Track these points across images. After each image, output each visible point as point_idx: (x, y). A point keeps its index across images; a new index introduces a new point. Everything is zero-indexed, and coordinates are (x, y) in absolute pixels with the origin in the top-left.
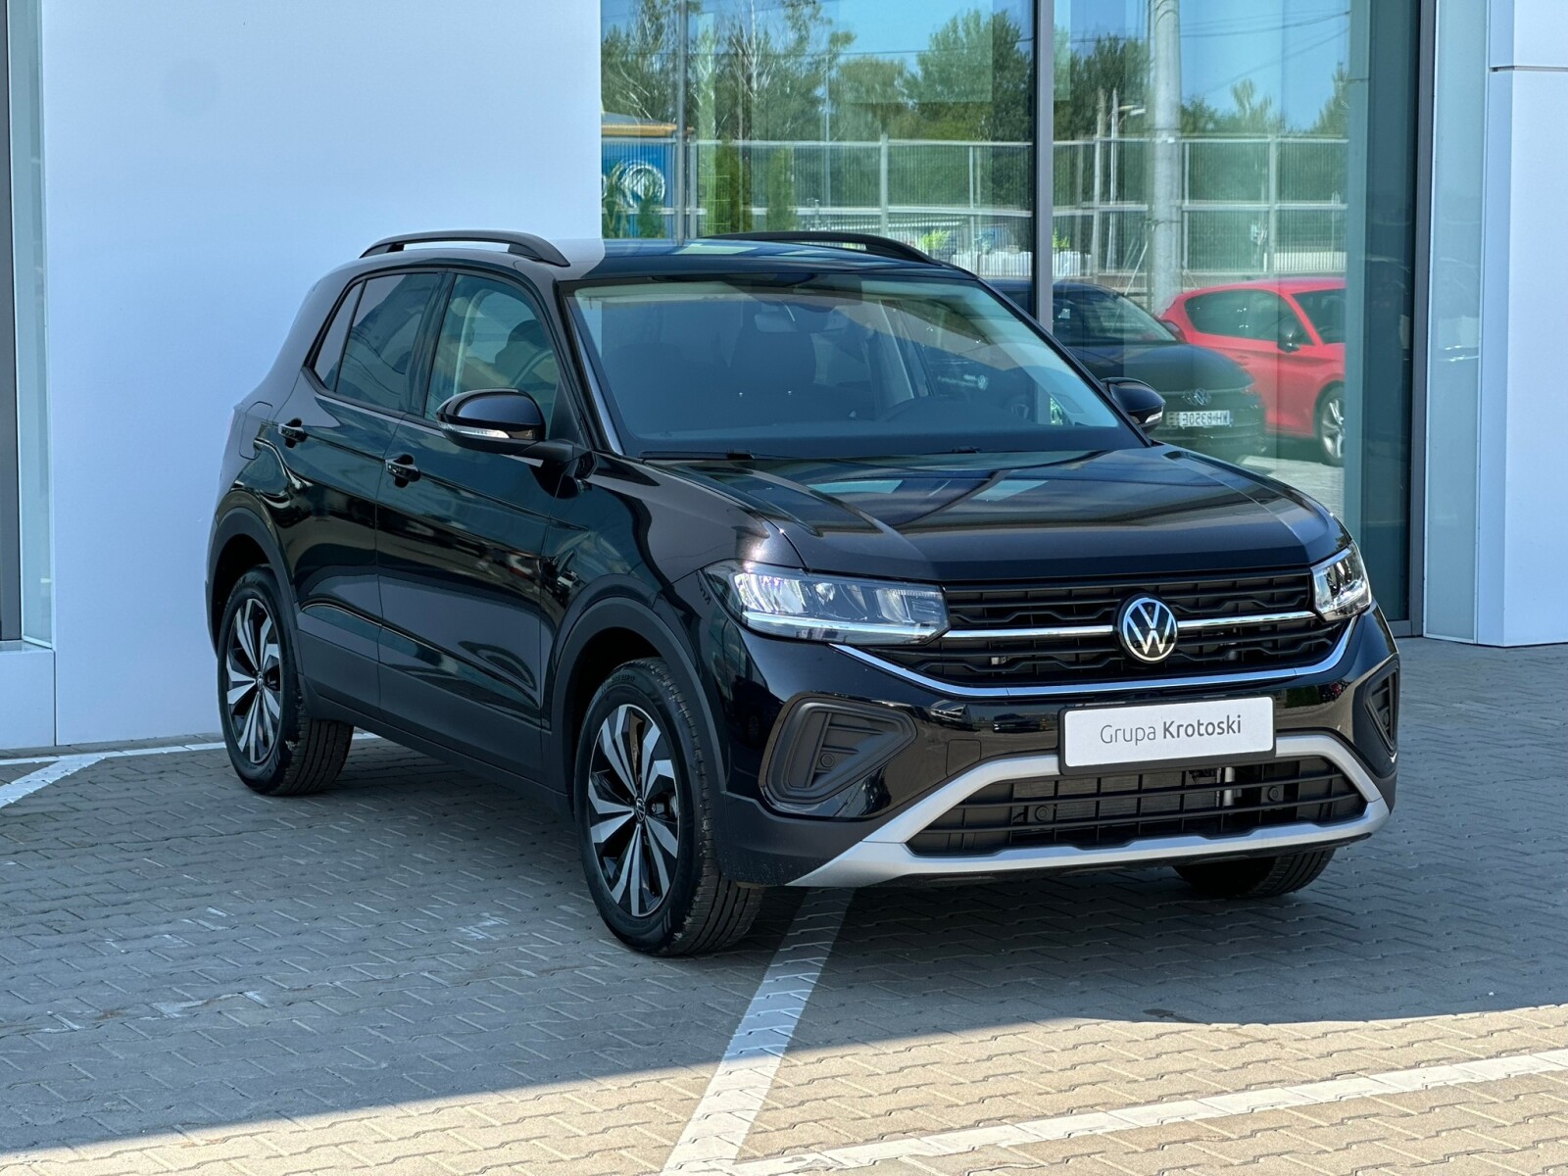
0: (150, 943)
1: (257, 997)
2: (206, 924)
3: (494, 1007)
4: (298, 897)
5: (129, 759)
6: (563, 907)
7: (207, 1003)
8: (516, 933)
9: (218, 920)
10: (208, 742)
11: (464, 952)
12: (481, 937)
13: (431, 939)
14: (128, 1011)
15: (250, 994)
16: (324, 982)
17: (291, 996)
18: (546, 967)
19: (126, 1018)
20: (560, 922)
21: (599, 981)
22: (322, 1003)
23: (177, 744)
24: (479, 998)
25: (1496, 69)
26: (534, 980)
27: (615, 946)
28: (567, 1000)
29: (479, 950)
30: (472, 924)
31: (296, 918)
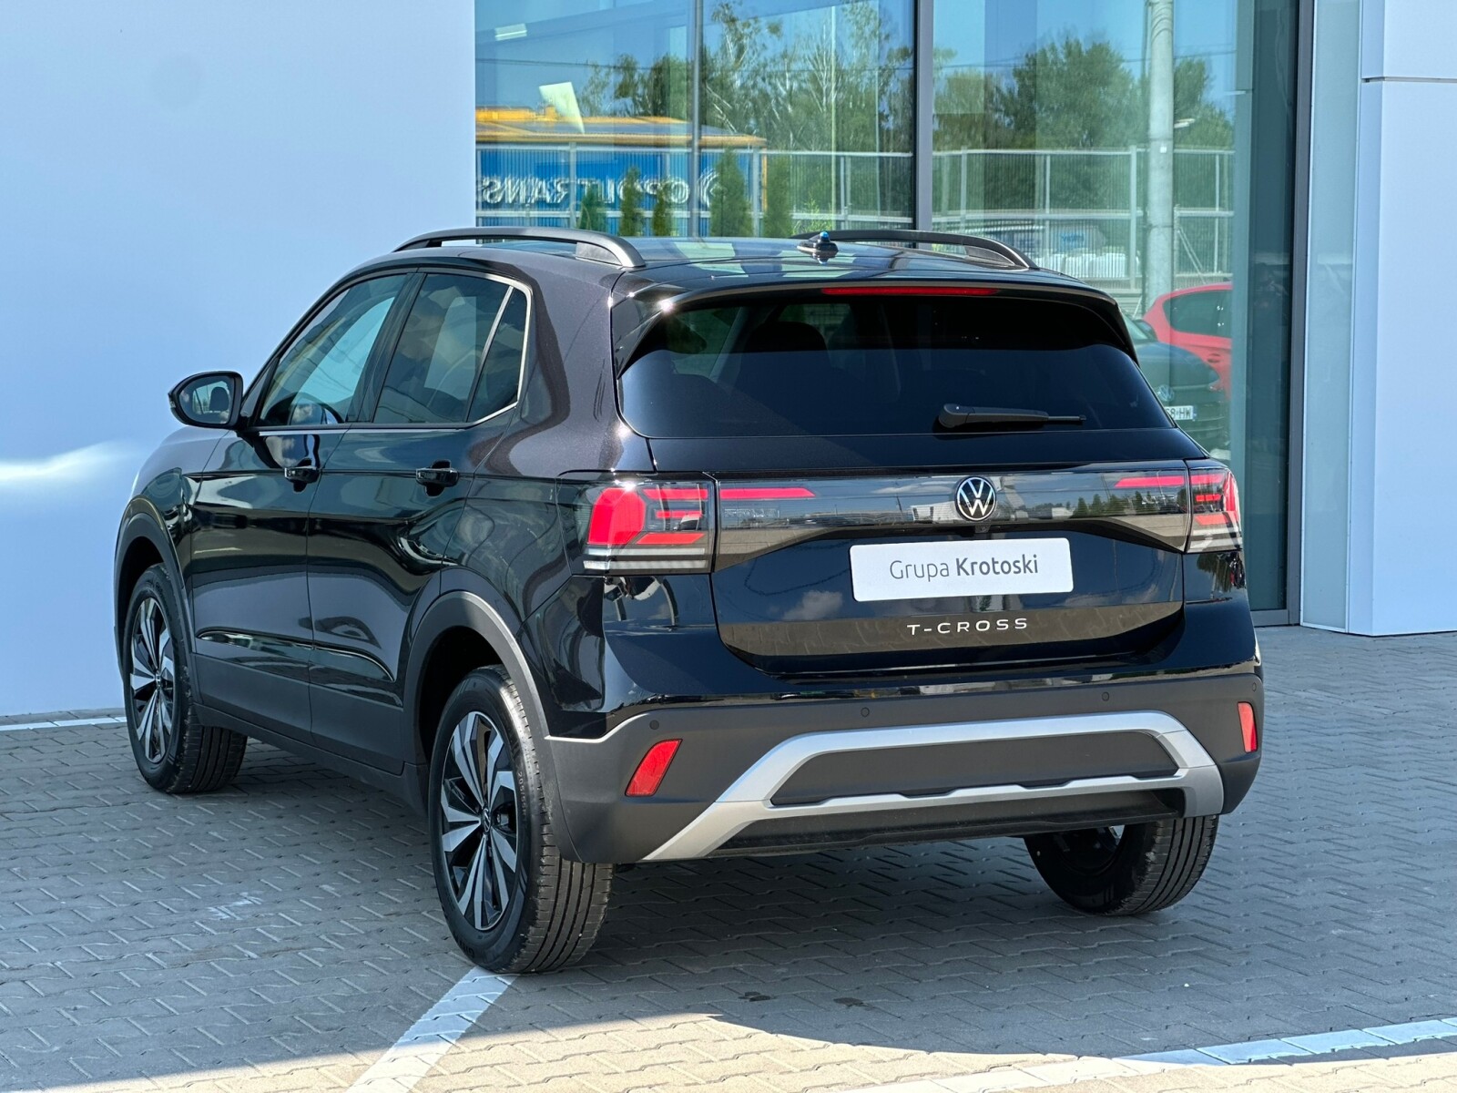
3: (198, 990)
4: (72, 874)
6: (325, 887)
8: (263, 912)
10: (77, 718)
11: (202, 932)
12: (225, 917)
13: (174, 919)
16: (47, 962)
18: (272, 948)
20: (314, 902)
21: (317, 963)
22: (32, 983)
23: (48, 721)
24: (189, 981)
25: (1367, 80)
26: (253, 962)
27: (352, 927)
28: (275, 983)
29: (217, 931)
30: (224, 904)
31: (58, 896)
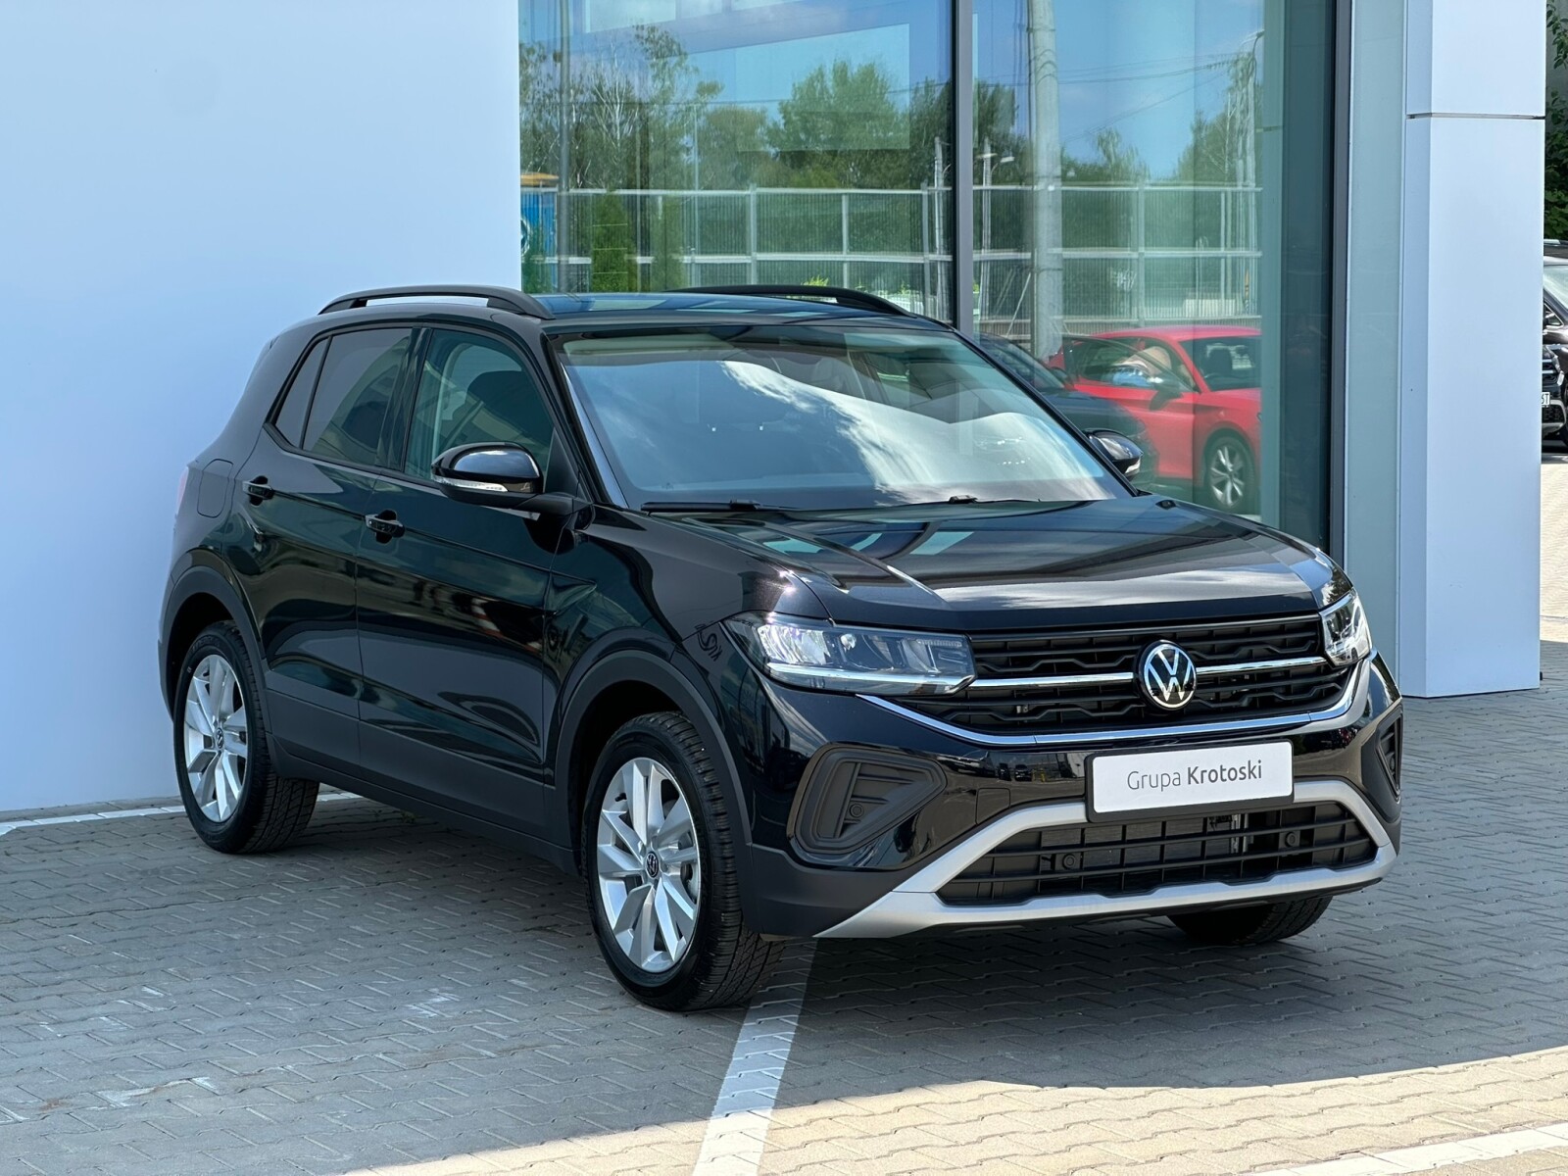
0: (87, 1026)
1: (206, 1084)
2: (144, 1005)
3: (455, 1091)
4: (236, 974)
5: (42, 828)
6: (515, 981)
7: (154, 1091)
8: (468, 1009)
9: (152, 1000)
10: (121, 809)
11: (417, 1031)
12: (432, 1015)
13: (382, 1018)
14: (72, 1100)
15: (199, 1080)
16: (275, 1066)
17: (241, 1083)
18: (506, 1046)
19: (71, 1109)
20: (512, 996)
21: (563, 1061)
22: (275, 1089)
23: (89, 813)
24: (439, 1081)
25: (1412, 117)
26: (495, 1061)
27: (573, 1022)
28: (533, 1082)
29: (433, 1029)
30: (422, 1001)
31: (239, 998)
